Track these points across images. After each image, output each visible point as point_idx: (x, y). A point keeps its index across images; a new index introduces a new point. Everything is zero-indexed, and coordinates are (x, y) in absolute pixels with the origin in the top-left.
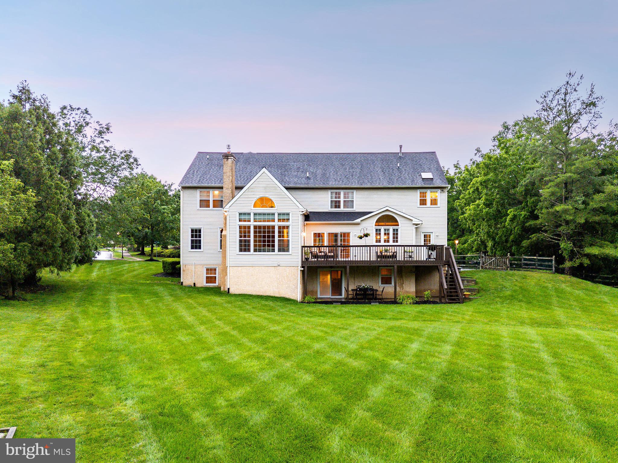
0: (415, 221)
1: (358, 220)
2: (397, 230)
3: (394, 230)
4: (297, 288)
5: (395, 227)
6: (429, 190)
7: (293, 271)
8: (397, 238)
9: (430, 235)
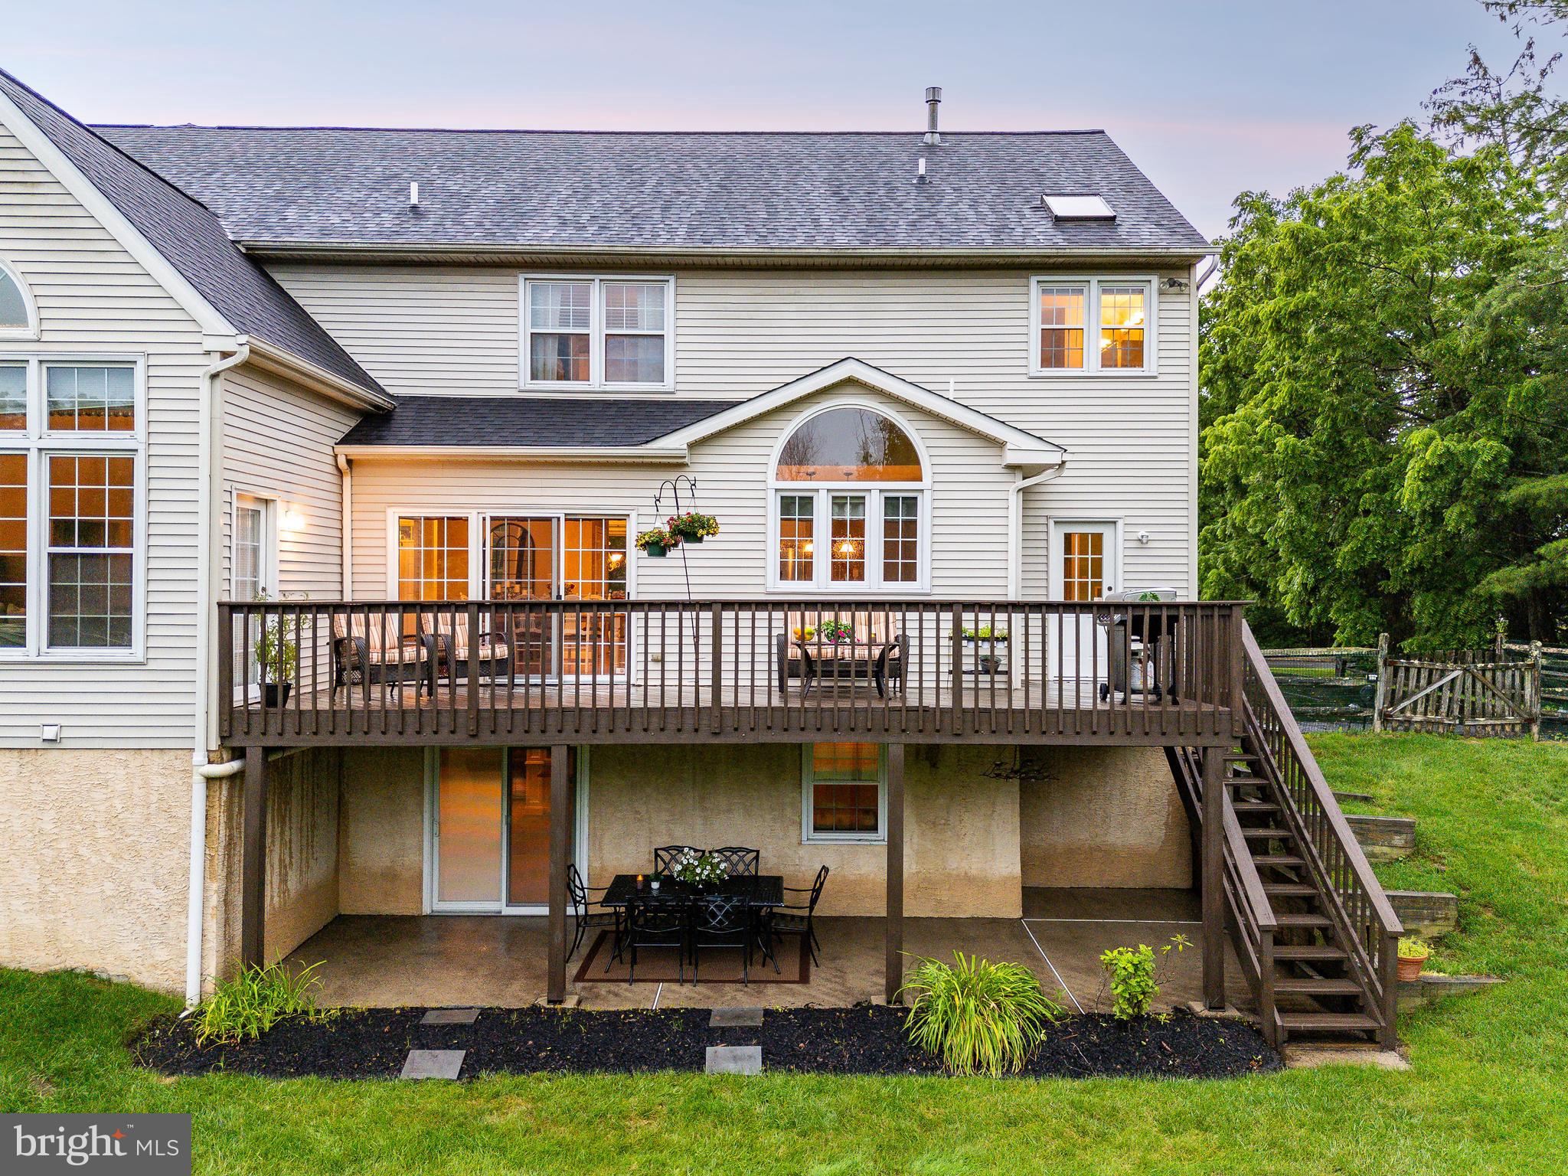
0: (1021, 450)
1: (675, 443)
2: (911, 504)
3: (891, 503)
4: (185, 910)
5: (901, 487)
6: (1094, 279)
7: (157, 781)
8: (910, 550)
9: (1098, 538)
